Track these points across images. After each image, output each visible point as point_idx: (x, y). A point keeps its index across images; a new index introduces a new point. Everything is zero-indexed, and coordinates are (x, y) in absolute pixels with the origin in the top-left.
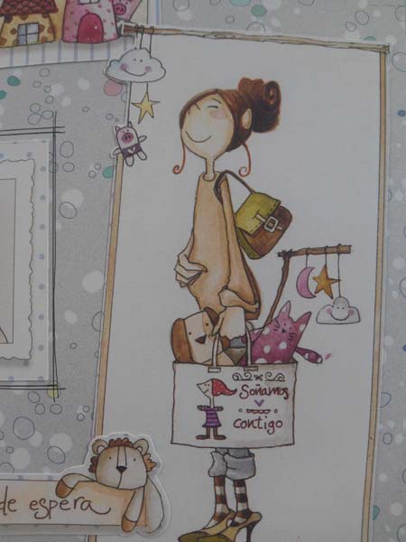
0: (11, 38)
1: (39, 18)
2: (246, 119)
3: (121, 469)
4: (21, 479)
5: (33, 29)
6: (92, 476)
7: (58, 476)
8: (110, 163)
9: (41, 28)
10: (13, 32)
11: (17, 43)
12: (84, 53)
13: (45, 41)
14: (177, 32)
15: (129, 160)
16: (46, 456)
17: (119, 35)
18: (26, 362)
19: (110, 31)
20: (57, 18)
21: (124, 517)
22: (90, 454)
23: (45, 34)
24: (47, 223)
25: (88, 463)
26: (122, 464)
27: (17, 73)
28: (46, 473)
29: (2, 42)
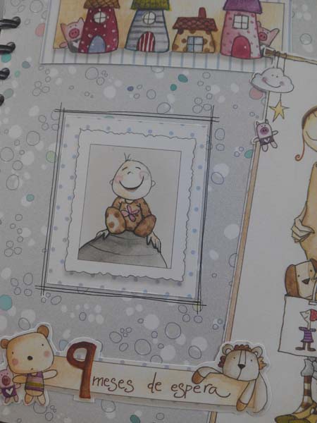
0: (182, 46)
1: (203, 33)
3: (241, 366)
4: (167, 368)
5: (199, 41)
6: (220, 369)
7: (195, 368)
8: (251, 147)
9: (205, 42)
10: (184, 41)
11: (186, 50)
12: (236, 65)
13: (207, 51)
14: (303, 60)
15: (265, 147)
16: (188, 352)
17: (262, 55)
18: (179, 283)
19: (255, 52)
20: (217, 36)
21: (239, 400)
22: (220, 354)
23: (207, 46)
24: (202, 185)
25: (218, 360)
26: (242, 363)
27: (186, 73)
28: (186, 365)
29: (175, 47)
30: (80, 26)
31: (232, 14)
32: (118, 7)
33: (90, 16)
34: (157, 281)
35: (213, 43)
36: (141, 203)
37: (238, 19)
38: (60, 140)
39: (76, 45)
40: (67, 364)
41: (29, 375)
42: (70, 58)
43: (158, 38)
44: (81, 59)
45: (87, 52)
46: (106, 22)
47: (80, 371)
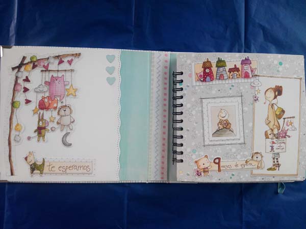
0: (231, 77)
1: (236, 72)
2: (277, 93)
4: (239, 161)
5: (235, 75)
8: (252, 102)
9: (237, 75)
10: (231, 75)
11: (232, 78)
12: (246, 80)
13: (238, 77)
14: (264, 76)
15: (256, 102)
16: (243, 156)
18: (239, 139)
19: (251, 76)
20: (240, 72)
24: (241, 113)
26: (257, 157)
27: (233, 84)
28: (244, 159)
29: (229, 77)
30: (202, 74)
31: (243, 65)
32: (212, 67)
33: (204, 70)
34: (234, 140)
35: (239, 75)
36: (226, 121)
37: (245, 67)
38: (202, 107)
39: (202, 79)
40: (214, 164)
41: (204, 169)
42: (201, 83)
43: (224, 75)
44: (204, 83)
45: (206, 81)
46: (210, 72)
47: (217, 165)
